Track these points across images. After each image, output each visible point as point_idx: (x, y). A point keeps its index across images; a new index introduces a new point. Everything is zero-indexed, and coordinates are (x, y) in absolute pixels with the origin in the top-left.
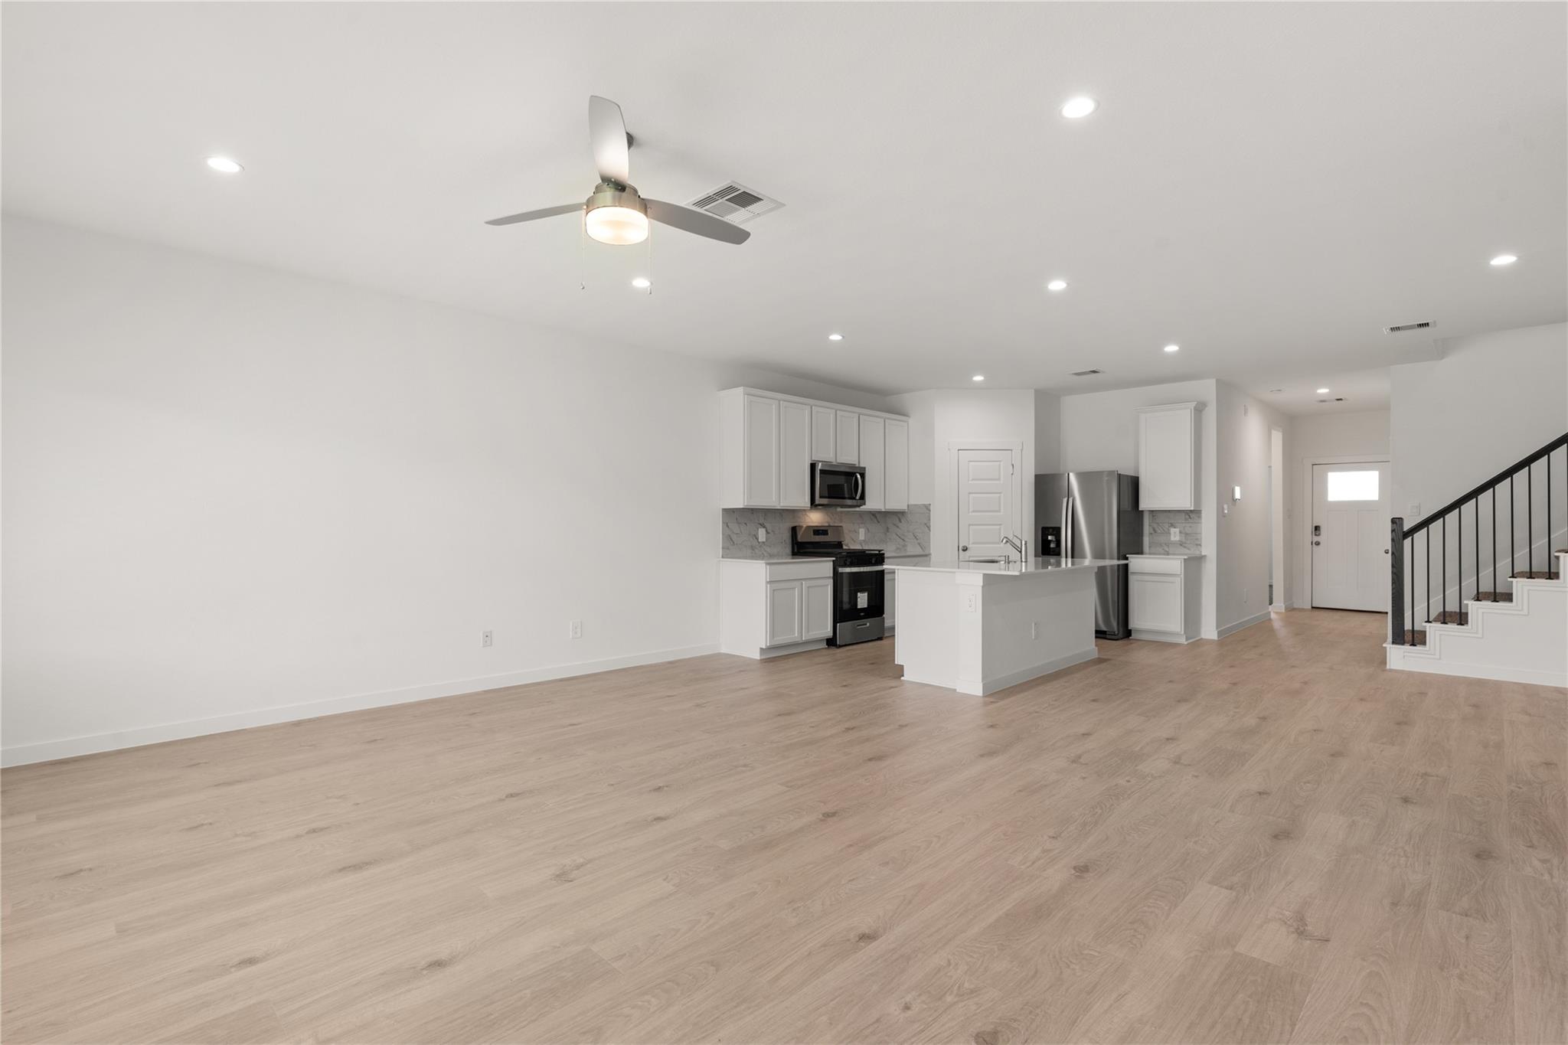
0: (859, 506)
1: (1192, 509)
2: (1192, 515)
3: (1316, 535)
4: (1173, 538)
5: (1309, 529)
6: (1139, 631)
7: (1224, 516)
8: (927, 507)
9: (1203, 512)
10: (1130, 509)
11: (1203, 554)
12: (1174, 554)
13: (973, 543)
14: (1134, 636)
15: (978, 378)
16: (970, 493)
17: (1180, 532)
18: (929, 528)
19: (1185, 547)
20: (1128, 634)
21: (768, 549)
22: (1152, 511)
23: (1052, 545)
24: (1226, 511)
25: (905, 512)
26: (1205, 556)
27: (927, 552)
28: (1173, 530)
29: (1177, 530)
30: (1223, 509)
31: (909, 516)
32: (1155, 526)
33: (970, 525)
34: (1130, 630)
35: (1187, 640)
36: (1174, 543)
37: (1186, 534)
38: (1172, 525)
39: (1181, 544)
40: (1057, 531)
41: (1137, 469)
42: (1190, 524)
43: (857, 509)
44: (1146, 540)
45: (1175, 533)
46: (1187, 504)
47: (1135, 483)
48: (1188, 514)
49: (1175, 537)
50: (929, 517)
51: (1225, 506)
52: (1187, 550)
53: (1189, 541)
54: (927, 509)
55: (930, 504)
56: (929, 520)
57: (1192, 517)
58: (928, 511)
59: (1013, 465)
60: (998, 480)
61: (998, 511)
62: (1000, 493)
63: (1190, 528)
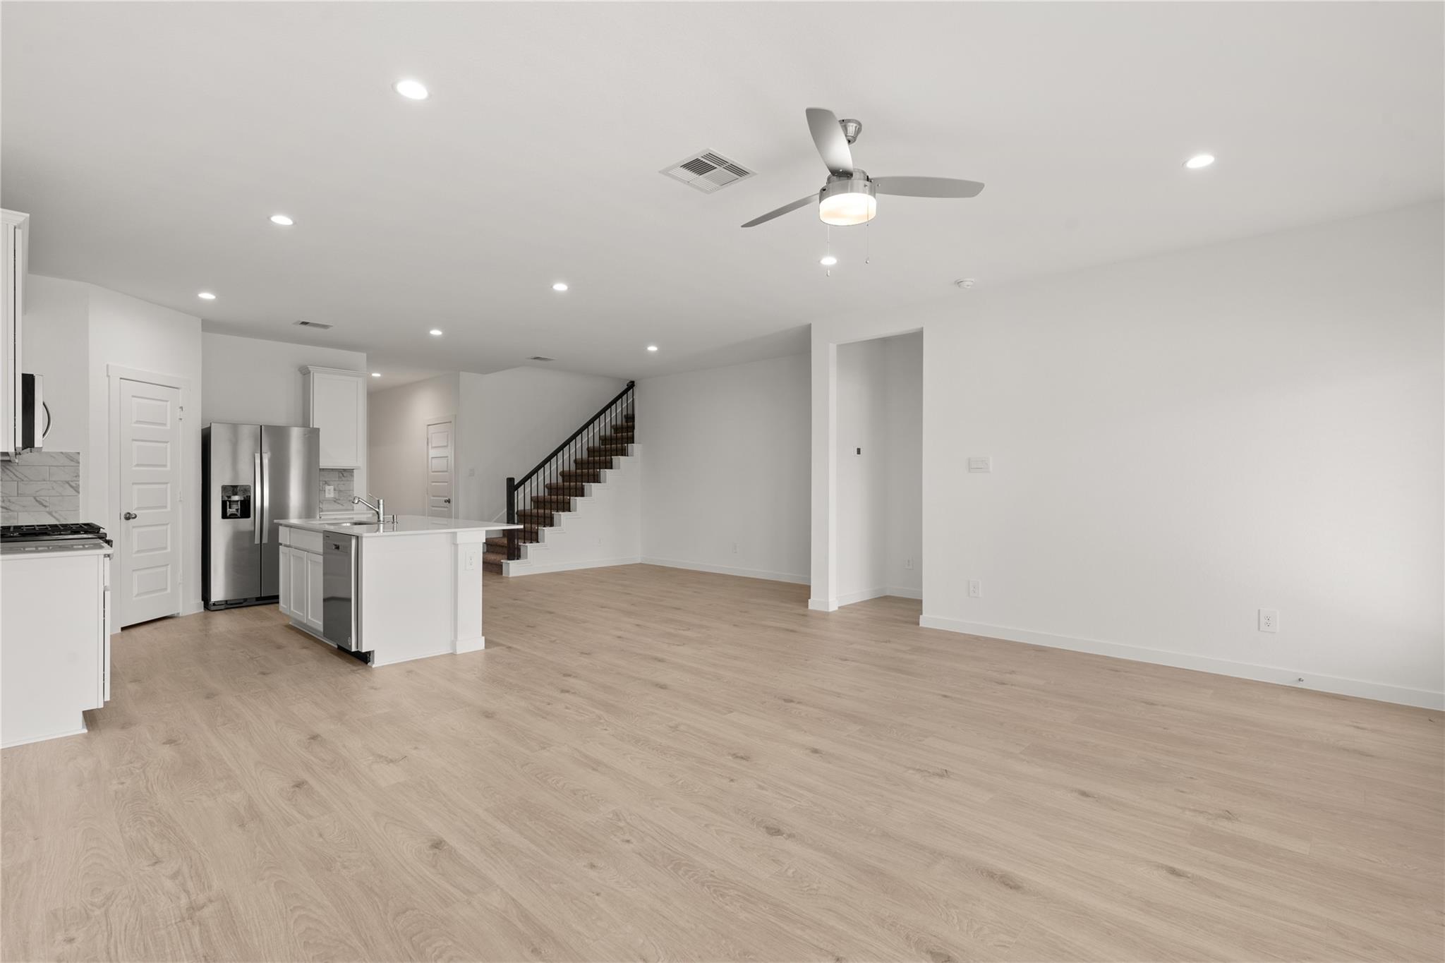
1: (345, 467)
8: (73, 459)
9: (355, 471)
12: (328, 511)
17: (335, 490)
18: (75, 488)
19: (339, 503)
28: (327, 488)
29: (332, 487)
36: (328, 500)
37: (340, 491)
38: (326, 483)
39: (335, 501)
42: (344, 482)
45: (329, 490)
48: (342, 472)
49: (329, 494)
52: (341, 506)
53: (341, 499)
54: (72, 461)
55: (79, 453)
56: (76, 476)
57: (345, 475)
58: (73, 464)
59: (181, 408)
60: (165, 425)
61: (165, 466)
62: (167, 442)
63: (343, 486)
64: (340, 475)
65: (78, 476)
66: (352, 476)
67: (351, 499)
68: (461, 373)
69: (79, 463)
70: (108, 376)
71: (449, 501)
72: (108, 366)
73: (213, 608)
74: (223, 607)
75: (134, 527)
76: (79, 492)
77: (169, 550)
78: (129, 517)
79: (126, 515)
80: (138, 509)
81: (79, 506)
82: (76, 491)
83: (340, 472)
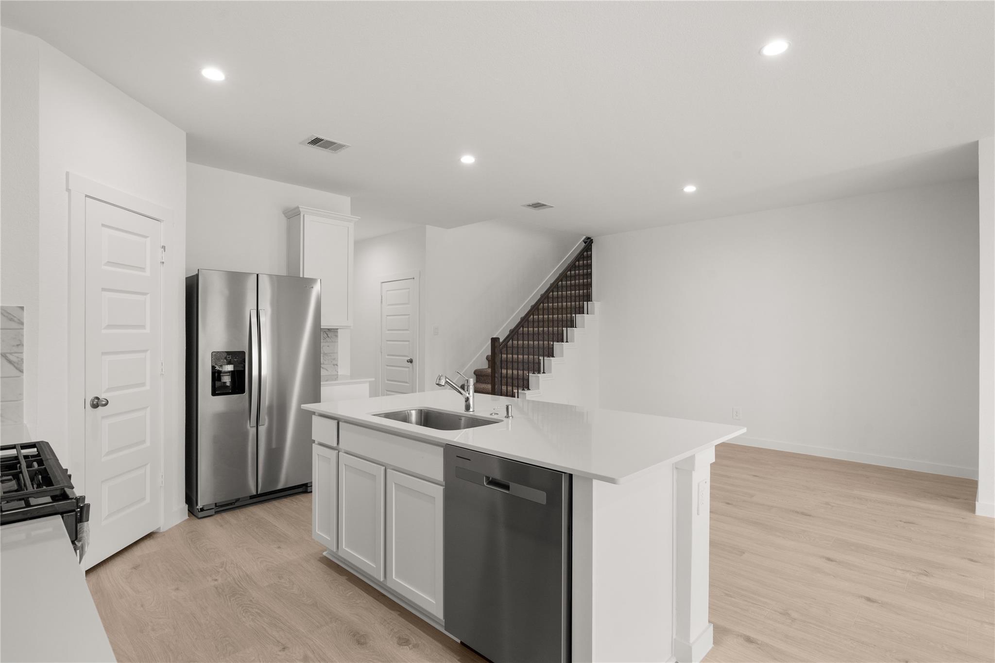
2: (330, 333)
9: (339, 332)
11: (340, 373)
19: (324, 369)
37: (325, 354)
40: (238, 357)
42: (328, 344)
52: (326, 371)
54: (11, 320)
55: (22, 308)
56: (18, 345)
58: (14, 325)
59: (164, 247)
60: (143, 269)
61: (143, 327)
62: (145, 294)
63: (328, 348)
64: (326, 335)
65: (20, 345)
66: (337, 336)
67: (335, 363)
68: (427, 226)
69: (22, 324)
70: (68, 190)
71: (411, 361)
72: (67, 174)
73: (201, 514)
74: (212, 512)
75: (103, 418)
76: (22, 371)
77: (148, 444)
78: (96, 404)
79: (93, 401)
80: (109, 390)
81: (21, 394)
82: (17, 368)
83: (325, 331)
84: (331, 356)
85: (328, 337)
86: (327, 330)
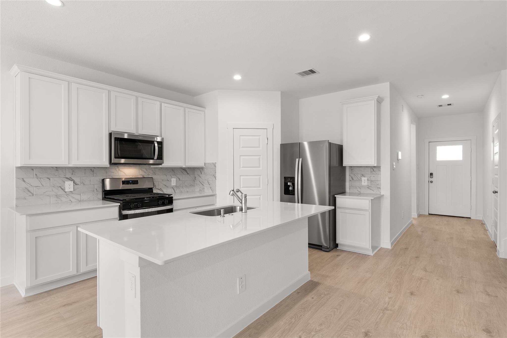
0: (161, 164)
1: (376, 165)
2: (375, 169)
3: (431, 178)
4: (363, 184)
5: (427, 175)
6: (342, 245)
7: (394, 170)
8: (214, 165)
9: (381, 167)
10: (337, 165)
11: (382, 194)
12: (364, 194)
13: (243, 187)
14: (339, 248)
15: (237, 77)
16: (240, 156)
17: (368, 180)
18: (215, 177)
19: (370, 189)
20: (337, 246)
21: (78, 197)
22: (351, 167)
23: (291, 188)
24: (395, 167)
25: (203, 168)
26: (383, 195)
27: (214, 193)
28: (363, 178)
29: (366, 179)
30: (393, 165)
31: (205, 170)
32: (352, 175)
33: (240, 176)
34: (338, 244)
35: (373, 251)
36: (364, 187)
37: (371, 181)
38: (363, 175)
39: (369, 187)
40: (292, 179)
41: (342, 141)
42: (374, 175)
43: (160, 166)
44: (347, 184)
45: (364, 180)
46: (372, 162)
47: (340, 149)
48: (373, 168)
49: (365, 183)
50: (215, 170)
51: (394, 163)
52: (372, 191)
53: (373, 186)
55: (216, 163)
57: (375, 170)
58: (215, 167)
63: (374, 177)
64: (372, 170)
65: (216, 173)
66: (380, 170)
67: (378, 186)
81: (216, 185)
82: (215, 179)
83: (371, 168)
84: (376, 183)
85: (374, 171)
86: (373, 167)
